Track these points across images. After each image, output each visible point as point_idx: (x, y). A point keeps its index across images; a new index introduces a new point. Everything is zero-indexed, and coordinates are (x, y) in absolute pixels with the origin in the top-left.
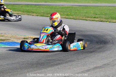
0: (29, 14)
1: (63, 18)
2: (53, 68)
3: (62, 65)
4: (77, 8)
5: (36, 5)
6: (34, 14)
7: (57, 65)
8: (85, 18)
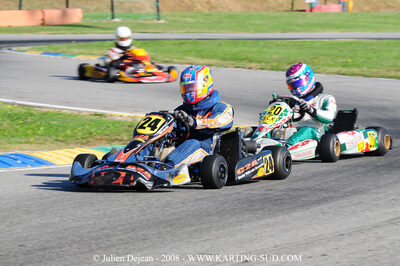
0: (238, 64)
1: (334, 73)
2: (307, 212)
3: (332, 204)
4: (372, 45)
5: (257, 39)
6: (253, 65)
7: (318, 202)
8: (393, 74)
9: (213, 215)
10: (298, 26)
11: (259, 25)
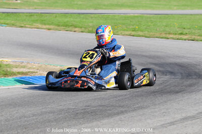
0: (68, 29)
1: (127, 35)
2: (111, 120)
3: (126, 115)
4: (150, 18)
5: (79, 14)
6: (76, 29)
7: (118, 114)
8: (164, 36)
9: (52, 122)
10: (105, 5)
11: (80, 5)
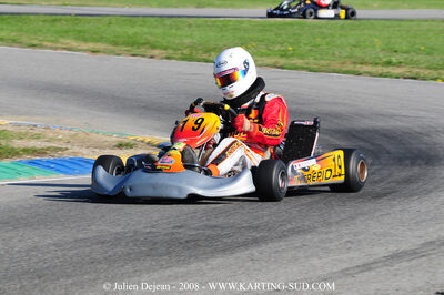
0: (136, 51)
1: (268, 65)
8: (350, 67)
9: (100, 263)
